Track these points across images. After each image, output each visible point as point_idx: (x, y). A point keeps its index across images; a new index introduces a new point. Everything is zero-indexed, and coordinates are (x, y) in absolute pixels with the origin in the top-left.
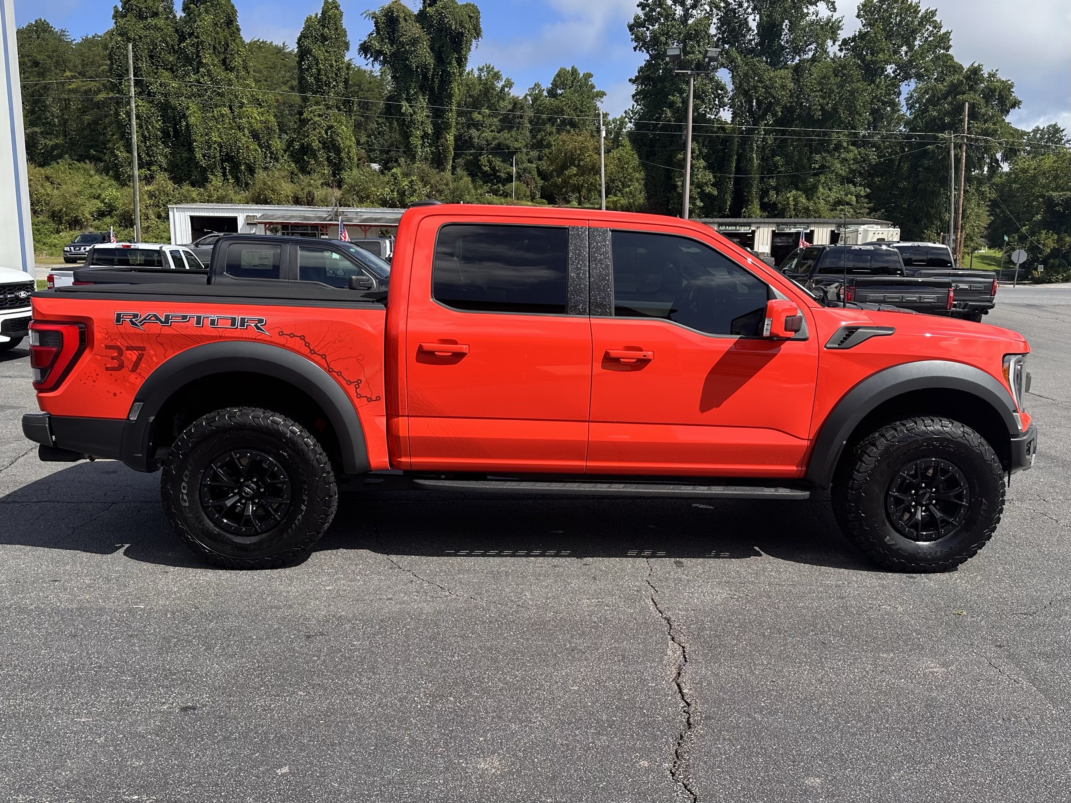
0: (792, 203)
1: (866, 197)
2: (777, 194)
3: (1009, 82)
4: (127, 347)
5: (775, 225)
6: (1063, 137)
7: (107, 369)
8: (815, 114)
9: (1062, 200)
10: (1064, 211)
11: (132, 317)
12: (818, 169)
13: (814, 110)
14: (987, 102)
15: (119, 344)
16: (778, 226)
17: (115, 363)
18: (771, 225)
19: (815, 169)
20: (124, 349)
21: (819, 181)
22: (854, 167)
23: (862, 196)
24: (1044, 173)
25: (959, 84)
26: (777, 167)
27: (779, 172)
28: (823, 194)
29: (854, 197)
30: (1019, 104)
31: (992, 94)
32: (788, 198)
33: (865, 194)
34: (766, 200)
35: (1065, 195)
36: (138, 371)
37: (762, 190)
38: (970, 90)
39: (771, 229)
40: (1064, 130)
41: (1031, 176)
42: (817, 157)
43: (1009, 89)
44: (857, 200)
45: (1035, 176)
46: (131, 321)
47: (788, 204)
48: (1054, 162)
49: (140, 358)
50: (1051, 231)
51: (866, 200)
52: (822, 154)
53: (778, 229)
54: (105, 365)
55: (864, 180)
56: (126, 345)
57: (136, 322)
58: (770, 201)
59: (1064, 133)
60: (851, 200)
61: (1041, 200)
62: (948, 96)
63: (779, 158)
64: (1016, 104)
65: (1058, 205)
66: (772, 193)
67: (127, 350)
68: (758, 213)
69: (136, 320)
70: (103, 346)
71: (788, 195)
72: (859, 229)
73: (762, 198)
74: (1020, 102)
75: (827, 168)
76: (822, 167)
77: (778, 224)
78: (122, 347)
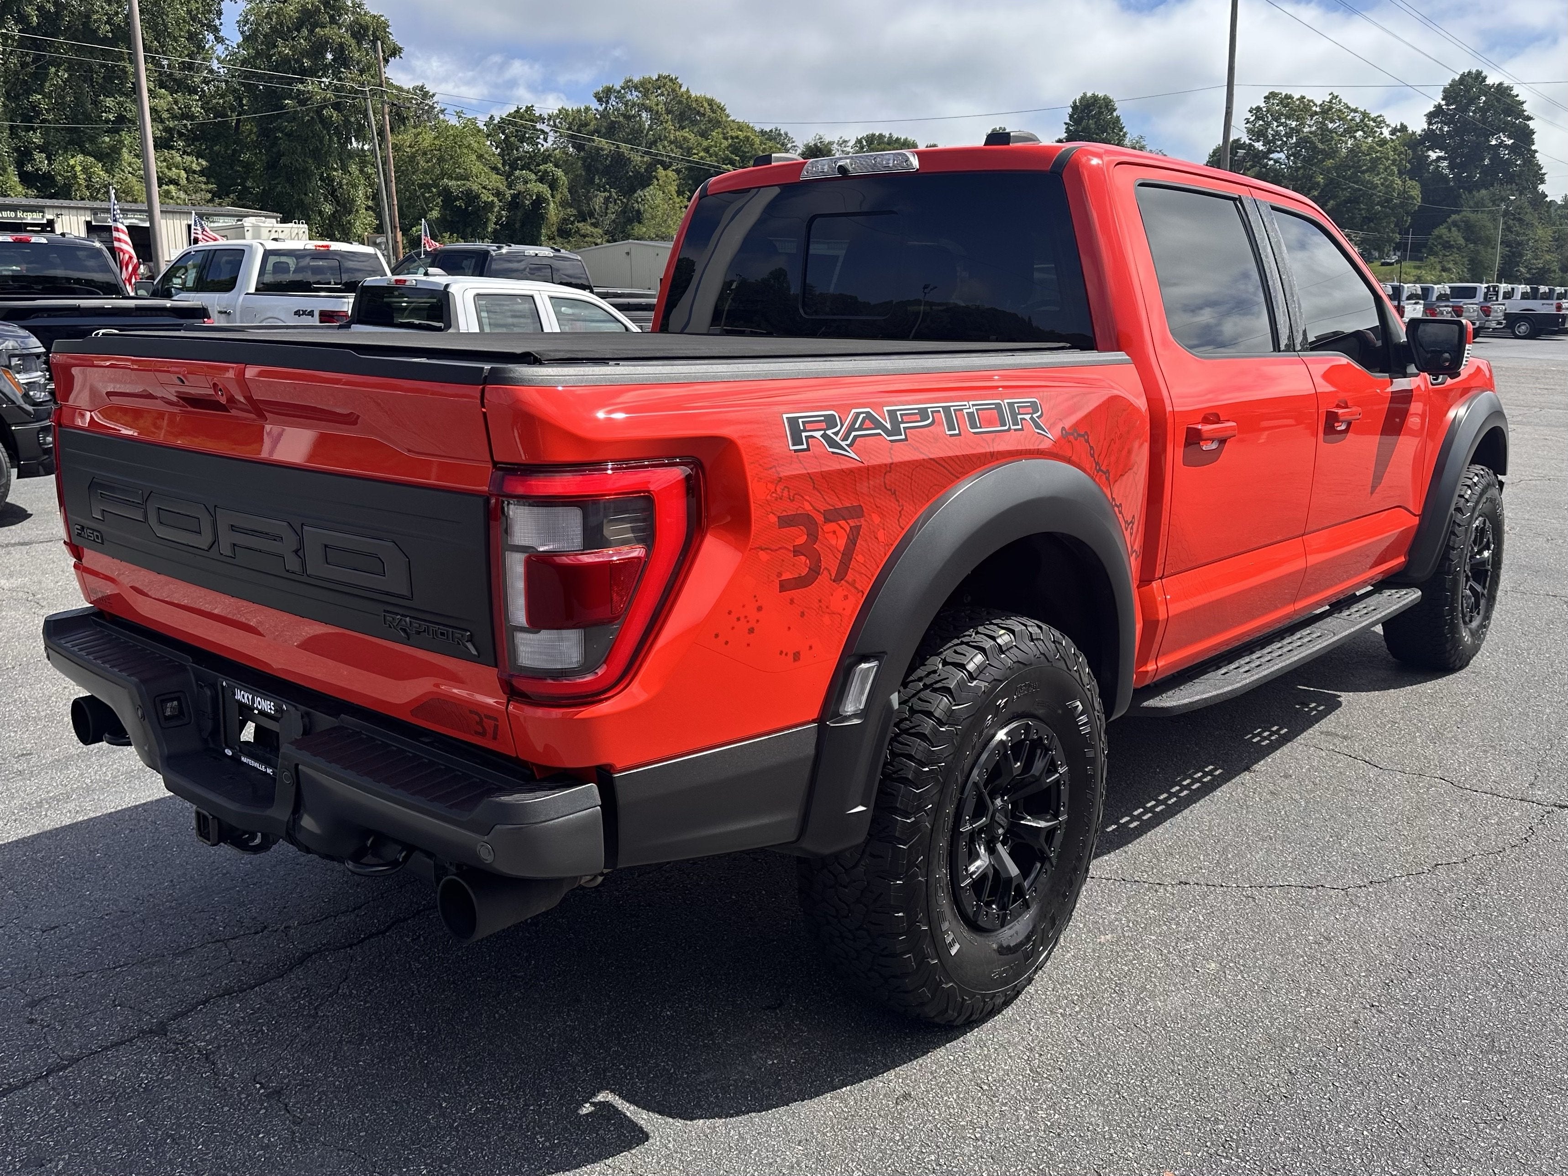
0: (82, 176)
1: (202, 173)
2: (49, 158)
3: (383, 19)
4: (825, 513)
5: (89, 212)
6: (435, 105)
7: (784, 586)
8: (99, 27)
9: (462, 192)
10: (466, 208)
11: (824, 426)
12: (113, 122)
13: (95, 21)
14: (359, 43)
15: (808, 507)
16: (95, 214)
17: (802, 567)
18: (82, 212)
19: (107, 121)
20: (820, 519)
21: (121, 142)
22: (171, 124)
23: (194, 172)
24: (425, 153)
25: (315, 11)
26: (39, 113)
27: (44, 121)
28: (130, 164)
29: (183, 172)
30: (400, 52)
31: (364, 31)
32: (73, 167)
33: (198, 169)
34: (29, 168)
35: (464, 185)
36: (849, 577)
37: (17, 149)
38: (331, 23)
39: (83, 218)
40: (434, 95)
41: (408, 157)
42: (109, 102)
43: (385, 28)
44: (187, 179)
45: (413, 157)
46: (825, 436)
47: (75, 177)
48: (435, 138)
49: (852, 542)
50: (455, 235)
51: (204, 179)
52: (116, 98)
53: (96, 221)
54: (780, 574)
55: (189, 146)
56: (823, 507)
57: (837, 439)
58: (37, 170)
59: (435, 99)
60: (179, 177)
61: (434, 190)
62: (302, 28)
63: (40, 97)
64: (395, 51)
65: (457, 198)
66: (39, 157)
67: (827, 520)
68: (20, 189)
69: (836, 434)
70: (773, 519)
71: (72, 162)
72: (245, 224)
73: (20, 165)
74: (401, 48)
75: (130, 121)
76: (121, 119)
77: (94, 211)
78: (814, 514)
